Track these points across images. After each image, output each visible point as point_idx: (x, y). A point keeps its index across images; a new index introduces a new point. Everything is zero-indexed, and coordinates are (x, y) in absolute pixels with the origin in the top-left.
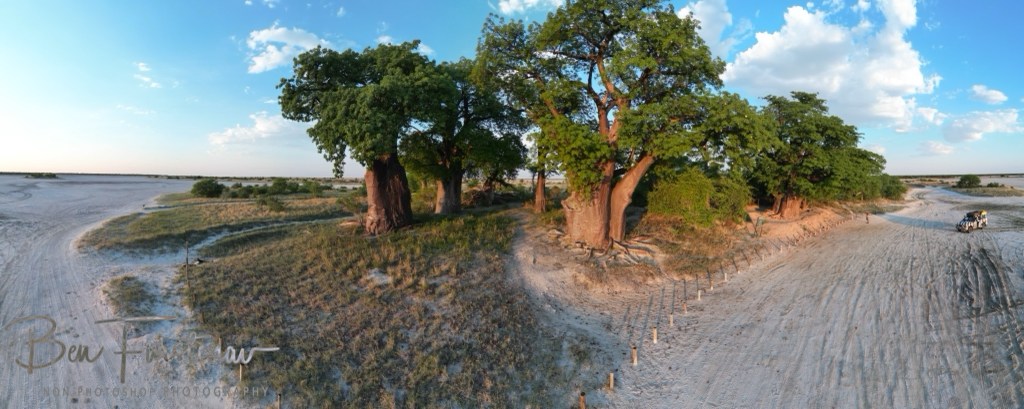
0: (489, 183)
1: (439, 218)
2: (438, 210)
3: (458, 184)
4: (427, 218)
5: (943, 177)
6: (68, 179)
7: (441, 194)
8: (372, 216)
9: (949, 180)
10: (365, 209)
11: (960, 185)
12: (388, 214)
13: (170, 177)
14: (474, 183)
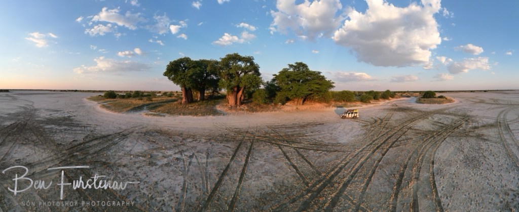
0: (213, 92)
1: (199, 101)
2: (199, 100)
3: (204, 93)
4: (196, 101)
7: (199, 95)
8: (184, 100)
10: (182, 99)
11: (424, 97)
12: (188, 99)
14: (207, 93)
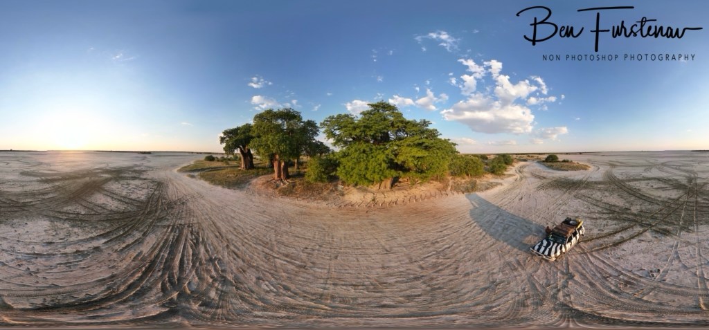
5: (540, 154)
6: (166, 154)
9: (540, 156)
11: (547, 160)
13: (198, 153)
